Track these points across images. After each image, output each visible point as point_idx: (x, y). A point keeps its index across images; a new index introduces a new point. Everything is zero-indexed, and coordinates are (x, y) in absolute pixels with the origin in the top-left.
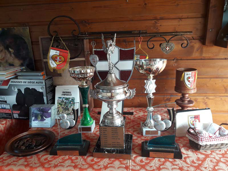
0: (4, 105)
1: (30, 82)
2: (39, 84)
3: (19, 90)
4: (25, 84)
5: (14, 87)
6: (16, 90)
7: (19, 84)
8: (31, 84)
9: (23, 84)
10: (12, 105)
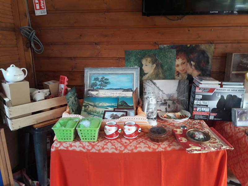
0: (204, 109)
1: (233, 90)
2: (241, 92)
3: (222, 97)
4: (228, 91)
5: (218, 94)
6: (220, 97)
7: (223, 91)
8: (234, 91)
9: (227, 91)
10: (211, 109)
